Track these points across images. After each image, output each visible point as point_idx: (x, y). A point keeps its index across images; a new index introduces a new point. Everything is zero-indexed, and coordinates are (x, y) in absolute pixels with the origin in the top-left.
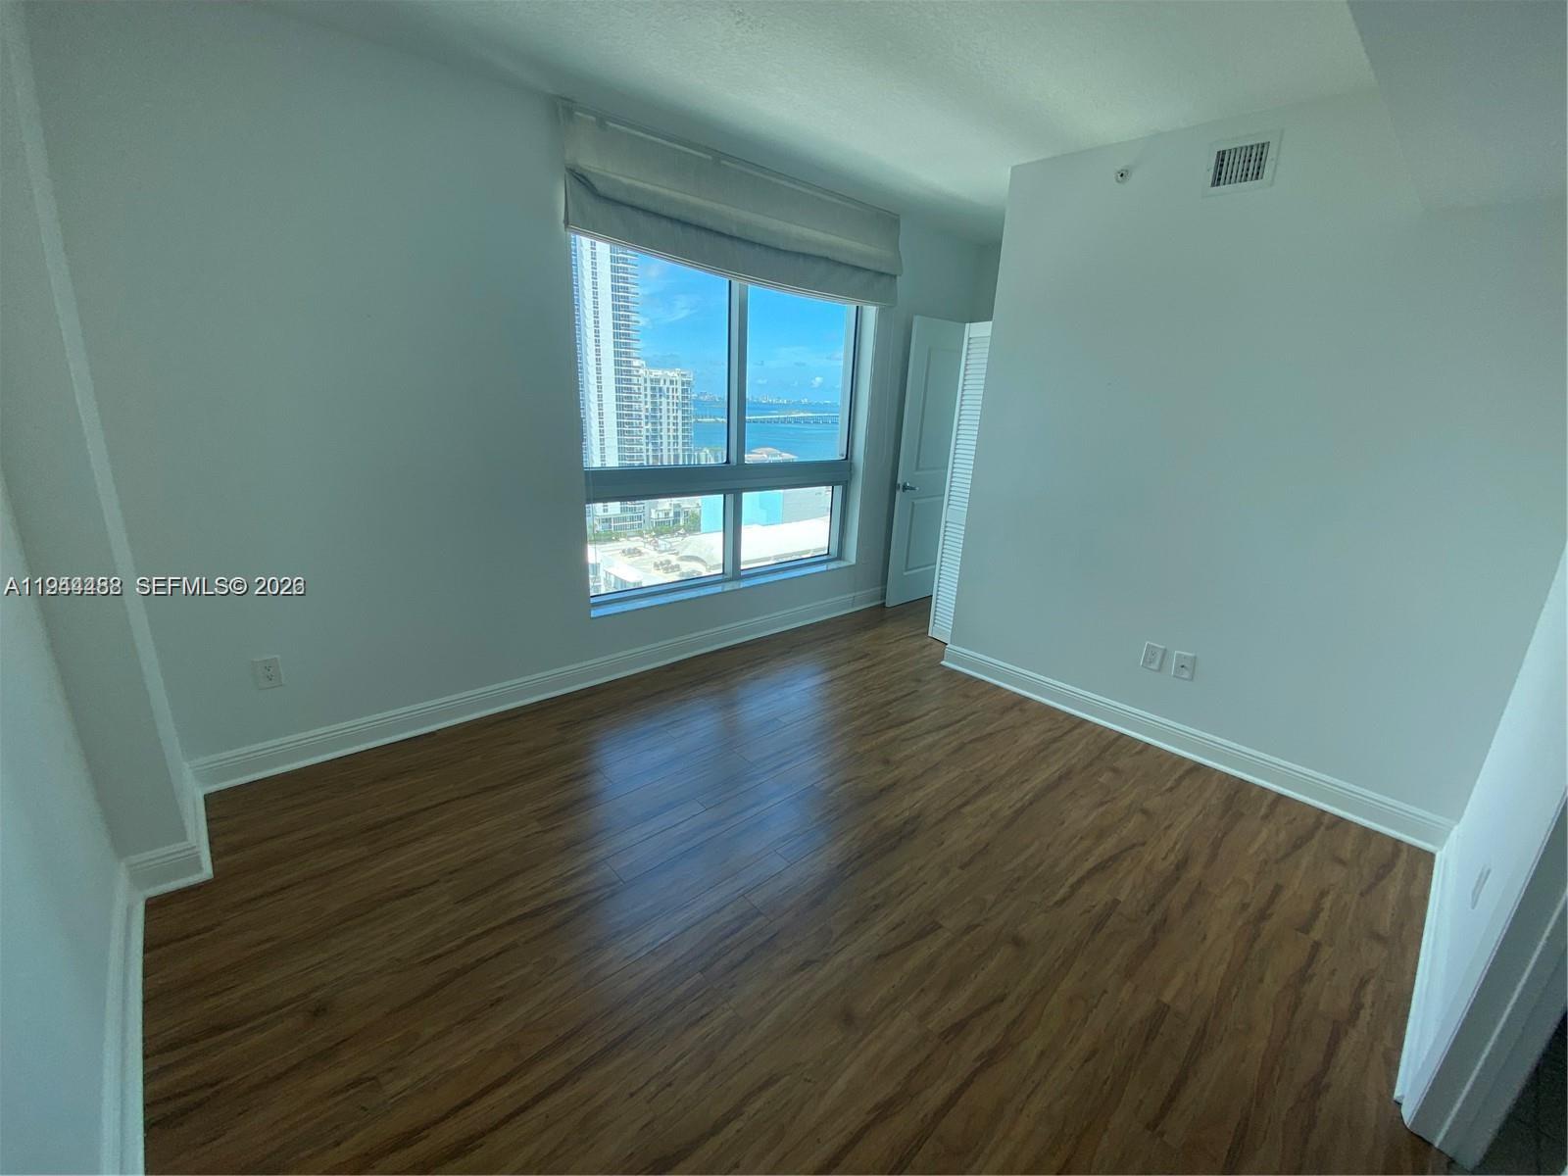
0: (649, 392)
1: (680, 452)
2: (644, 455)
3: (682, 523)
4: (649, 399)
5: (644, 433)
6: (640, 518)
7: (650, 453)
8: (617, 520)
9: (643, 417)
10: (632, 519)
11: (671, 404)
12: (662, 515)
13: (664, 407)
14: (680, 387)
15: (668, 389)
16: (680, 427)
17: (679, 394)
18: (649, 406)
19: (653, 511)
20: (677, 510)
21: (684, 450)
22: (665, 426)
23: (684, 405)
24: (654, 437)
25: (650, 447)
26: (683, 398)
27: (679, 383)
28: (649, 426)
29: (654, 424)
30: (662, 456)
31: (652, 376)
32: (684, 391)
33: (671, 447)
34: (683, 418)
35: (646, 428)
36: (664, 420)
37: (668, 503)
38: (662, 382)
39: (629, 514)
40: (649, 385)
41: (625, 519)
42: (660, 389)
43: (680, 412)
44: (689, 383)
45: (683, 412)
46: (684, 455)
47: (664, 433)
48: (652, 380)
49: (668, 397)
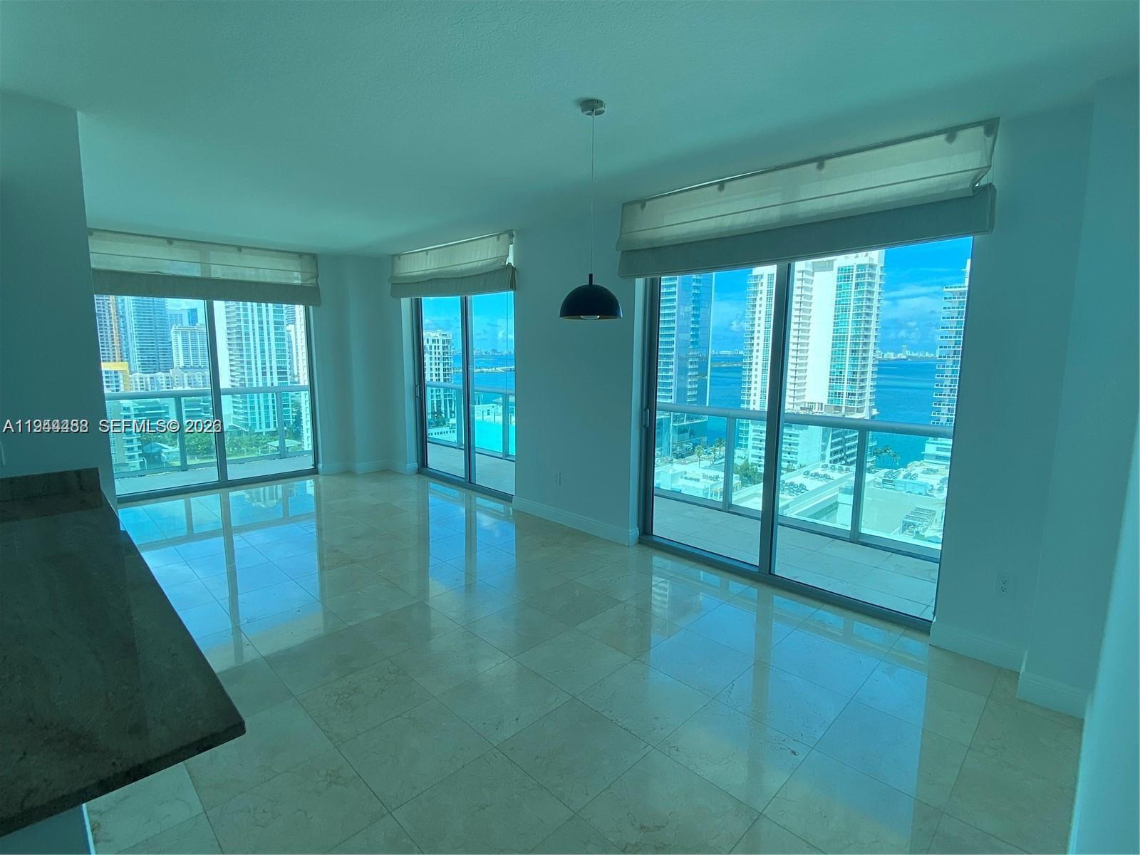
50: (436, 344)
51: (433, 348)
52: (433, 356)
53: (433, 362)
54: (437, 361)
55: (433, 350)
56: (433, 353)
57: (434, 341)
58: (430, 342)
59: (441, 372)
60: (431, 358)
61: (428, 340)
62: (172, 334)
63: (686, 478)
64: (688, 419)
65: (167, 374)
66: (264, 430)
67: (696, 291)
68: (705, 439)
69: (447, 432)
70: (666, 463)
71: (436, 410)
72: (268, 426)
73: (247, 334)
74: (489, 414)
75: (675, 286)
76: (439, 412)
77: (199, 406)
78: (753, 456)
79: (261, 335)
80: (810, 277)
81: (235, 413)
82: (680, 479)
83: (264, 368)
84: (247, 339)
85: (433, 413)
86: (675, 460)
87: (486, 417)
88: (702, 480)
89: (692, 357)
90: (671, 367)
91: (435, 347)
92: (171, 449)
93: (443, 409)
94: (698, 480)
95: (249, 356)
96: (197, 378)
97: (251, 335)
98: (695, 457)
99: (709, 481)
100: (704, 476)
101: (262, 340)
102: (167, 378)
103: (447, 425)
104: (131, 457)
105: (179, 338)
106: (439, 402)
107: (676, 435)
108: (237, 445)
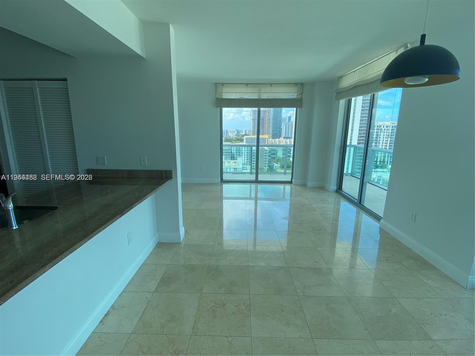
50: (388, 128)
51: (386, 130)
52: (385, 134)
53: (385, 137)
54: (387, 137)
55: (386, 131)
56: (386, 132)
57: (387, 127)
58: (385, 127)
59: (389, 142)
60: (384, 135)
61: (384, 126)
62: (282, 125)
65: (279, 140)
69: (386, 172)
71: (382, 160)
76: (384, 161)
85: (380, 162)
91: (387, 129)
92: (276, 165)
93: (386, 160)
96: (287, 141)
102: (279, 141)
103: (387, 168)
104: (265, 166)
105: (285, 126)
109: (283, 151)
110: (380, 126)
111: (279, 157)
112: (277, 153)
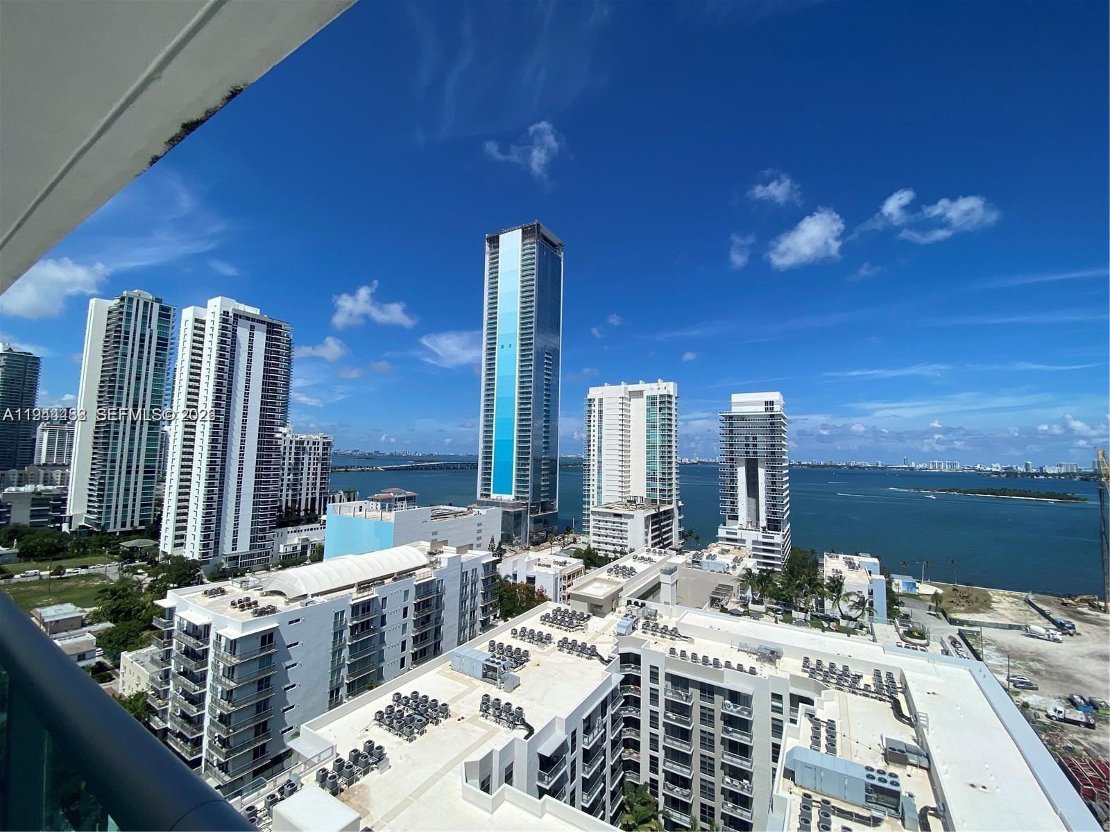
0: (293, 451)
1: (317, 495)
2: (284, 498)
3: (308, 555)
4: (293, 456)
5: (285, 482)
6: (267, 553)
7: (290, 498)
8: (245, 556)
9: (286, 470)
10: (260, 555)
11: (312, 459)
12: (290, 549)
13: (306, 461)
14: (321, 446)
15: (310, 448)
16: (319, 476)
17: (320, 451)
18: (292, 461)
19: (282, 546)
20: (305, 544)
21: (321, 494)
22: (305, 476)
23: (323, 459)
24: (295, 485)
25: (290, 492)
26: (323, 454)
27: (321, 444)
28: (291, 476)
29: (295, 474)
30: (300, 499)
31: (298, 439)
32: (324, 449)
33: (310, 491)
34: (322, 469)
35: (287, 478)
36: (306, 471)
37: (297, 538)
38: (306, 443)
39: (258, 551)
40: (293, 445)
41: (252, 556)
42: (304, 448)
43: (319, 465)
44: (329, 443)
45: (323, 464)
46: (320, 498)
47: (304, 482)
48: (297, 442)
49: (310, 454)
50: (316, 446)
51: (313, 449)
52: (312, 456)
53: (312, 461)
55: (312, 451)
56: (312, 454)
57: (314, 443)
58: (311, 443)
59: (319, 471)
60: (310, 459)
61: (308, 442)
62: (39, 432)
63: (539, 565)
64: (542, 511)
65: (21, 472)
66: (119, 529)
67: (546, 408)
68: (556, 528)
69: (318, 529)
70: (524, 550)
71: (309, 508)
72: (124, 525)
73: (116, 433)
74: (361, 510)
75: (530, 403)
76: (313, 509)
77: (48, 505)
78: (594, 542)
79: (132, 434)
80: (628, 402)
81: (89, 512)
82: (535, 566)
83: (129, 467)
84: (116, 438)
85: (306, 510)
86: (531, 547)
87: (358, 513)
88: (553, 566)
89: (545, 459)
90: (527, 467)
91: (315, 448)
94: (549, 566)
95: (114, 455)
96: (55, 476)
97: (120, 435)
98: (548, 544)
99: (558, 566)
100: (555, 562)
101: (132, 439)
102: (21, 475)
103: (319, 521)
105: (46, 435)
106: (313, 500)
107: (533, 525)
108: (84, 546)
109: (33, 505)
110: (303, 442)
111: (17, 525)
112: (9, 512)
